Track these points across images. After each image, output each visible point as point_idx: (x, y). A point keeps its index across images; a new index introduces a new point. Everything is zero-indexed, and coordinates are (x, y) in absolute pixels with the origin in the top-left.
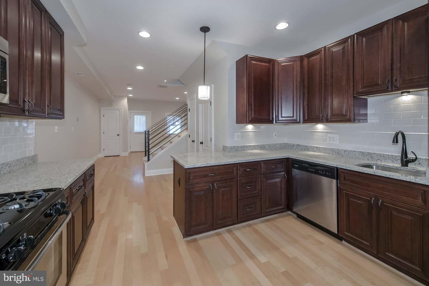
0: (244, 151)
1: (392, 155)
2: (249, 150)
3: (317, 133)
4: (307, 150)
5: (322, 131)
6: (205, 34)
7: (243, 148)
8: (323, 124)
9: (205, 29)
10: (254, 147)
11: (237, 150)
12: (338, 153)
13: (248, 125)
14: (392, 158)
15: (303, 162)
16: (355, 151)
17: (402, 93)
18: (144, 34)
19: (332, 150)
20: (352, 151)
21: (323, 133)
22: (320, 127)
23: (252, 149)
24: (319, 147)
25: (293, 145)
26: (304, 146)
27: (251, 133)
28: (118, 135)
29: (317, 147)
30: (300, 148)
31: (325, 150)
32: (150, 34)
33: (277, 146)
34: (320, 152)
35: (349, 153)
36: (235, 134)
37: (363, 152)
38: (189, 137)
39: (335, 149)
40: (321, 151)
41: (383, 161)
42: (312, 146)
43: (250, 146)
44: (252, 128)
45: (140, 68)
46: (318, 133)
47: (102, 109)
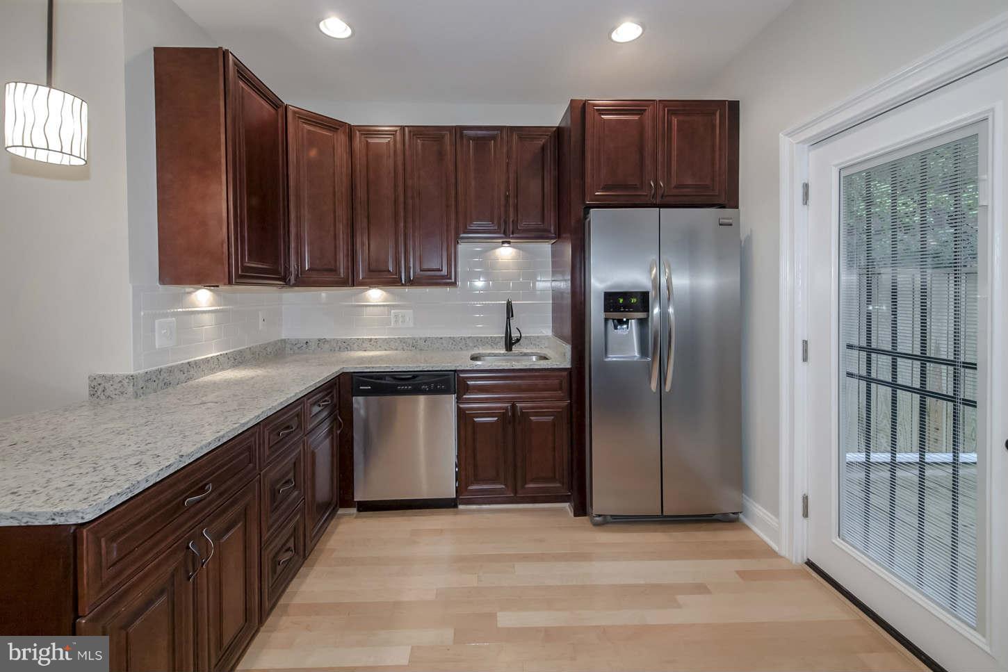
0: (190, 383)
1: (491, 337)
2: (205, 375)
3: (368, 308)
4: (347, 348)
5: (379, 304)
7: (185, 370)
8: (381, 289)
11: (167, 384)
12: (413, 345)
14: (492, 342)
15: (383, 375)
16: (441, 338)
17: (503, 243)
19: (402, 340)
20: (436, 338)
21: (382, 308)
22: (375, 295)
24: (376, 339)
25: (307, 342)
26: (337, 341)
27: (206, 317)
29: (371, 340)
30: (327, 346)
31: (387, 344)
34: (376, 349)
35: (431, 343)
36: (157, 322)
37: (454, 338)
39: (408, 338)
40: (380, 347)
41: (480, 349)
42: (358, 339)
43: (207, 361)
44: (209, 300)
46: (371, 308)
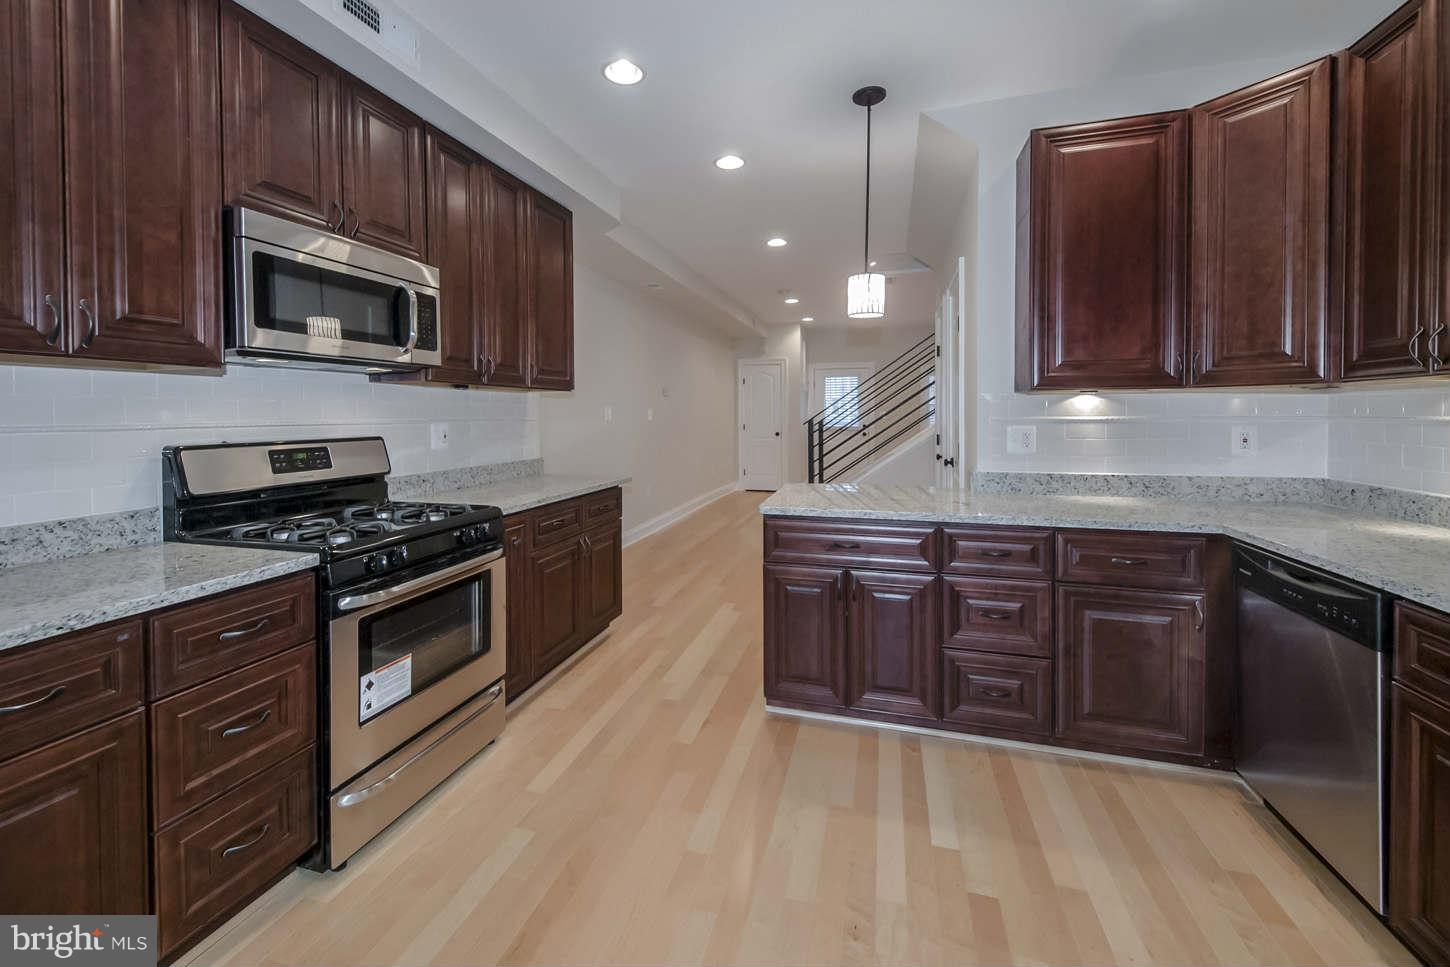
2: (1077, 493)
4: (1417, 516)
6: (869, 110)
7: (1044, 482)
9: (869, 97)
10: (1107, 484)
13: (1077, 395)
15: (1268, 558)
18: (730, 162)
23: (1095, 492)
25: (1352, 491)
26: (1401, 495)
27: (1092, 427)
28: (777, 434)
32: (741, 158)
33: (1252, 488)
36: (1009, 428)
38: (938, 443)
44: (1097, 407)
45: (777, 242)
47: (740, 362)
